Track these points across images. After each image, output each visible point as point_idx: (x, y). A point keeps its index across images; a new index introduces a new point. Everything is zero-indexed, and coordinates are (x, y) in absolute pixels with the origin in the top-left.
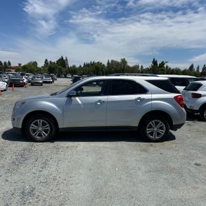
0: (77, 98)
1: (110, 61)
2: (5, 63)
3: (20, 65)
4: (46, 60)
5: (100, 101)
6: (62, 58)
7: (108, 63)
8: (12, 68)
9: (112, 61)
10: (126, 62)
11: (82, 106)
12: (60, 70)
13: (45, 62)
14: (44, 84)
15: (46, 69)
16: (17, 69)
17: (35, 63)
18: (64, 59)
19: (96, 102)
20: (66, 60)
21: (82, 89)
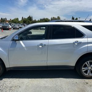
0: (21, 42)
1: (52, 18)
2: (4, 19)
3: (11, 19)
4: (23, 17)
5: (41, 44)
6: (30, 16)
7: (51, 19)
8: (7, 21)
9: (53, 18)
10: (60, 18)
11: (25, 49)
12: (29, 22)
13: (22, 18)
14: (20, 29)
15: (22, 21)
16: (9, 22)
17: (18, 19)
18: (31, 17)
19: (38, 46)
20: (32, 17)
21: (31, 33)
